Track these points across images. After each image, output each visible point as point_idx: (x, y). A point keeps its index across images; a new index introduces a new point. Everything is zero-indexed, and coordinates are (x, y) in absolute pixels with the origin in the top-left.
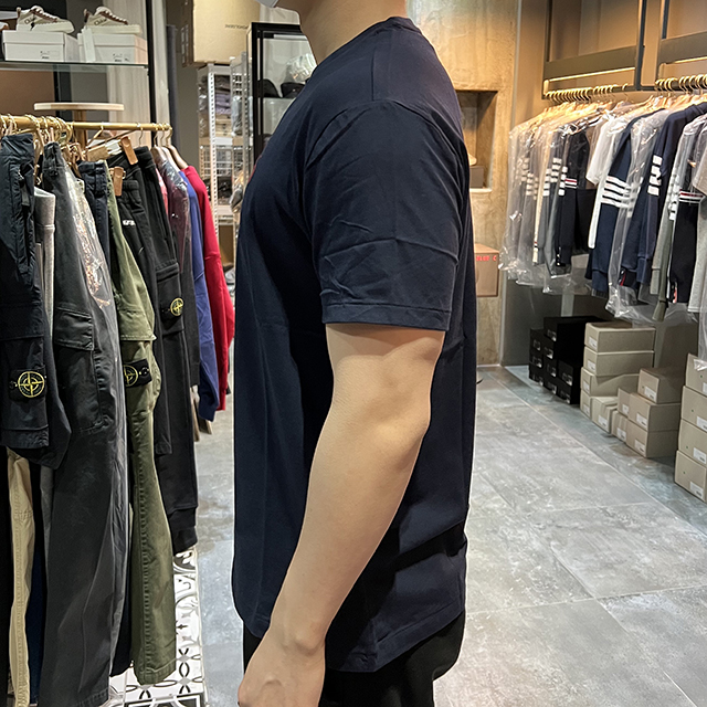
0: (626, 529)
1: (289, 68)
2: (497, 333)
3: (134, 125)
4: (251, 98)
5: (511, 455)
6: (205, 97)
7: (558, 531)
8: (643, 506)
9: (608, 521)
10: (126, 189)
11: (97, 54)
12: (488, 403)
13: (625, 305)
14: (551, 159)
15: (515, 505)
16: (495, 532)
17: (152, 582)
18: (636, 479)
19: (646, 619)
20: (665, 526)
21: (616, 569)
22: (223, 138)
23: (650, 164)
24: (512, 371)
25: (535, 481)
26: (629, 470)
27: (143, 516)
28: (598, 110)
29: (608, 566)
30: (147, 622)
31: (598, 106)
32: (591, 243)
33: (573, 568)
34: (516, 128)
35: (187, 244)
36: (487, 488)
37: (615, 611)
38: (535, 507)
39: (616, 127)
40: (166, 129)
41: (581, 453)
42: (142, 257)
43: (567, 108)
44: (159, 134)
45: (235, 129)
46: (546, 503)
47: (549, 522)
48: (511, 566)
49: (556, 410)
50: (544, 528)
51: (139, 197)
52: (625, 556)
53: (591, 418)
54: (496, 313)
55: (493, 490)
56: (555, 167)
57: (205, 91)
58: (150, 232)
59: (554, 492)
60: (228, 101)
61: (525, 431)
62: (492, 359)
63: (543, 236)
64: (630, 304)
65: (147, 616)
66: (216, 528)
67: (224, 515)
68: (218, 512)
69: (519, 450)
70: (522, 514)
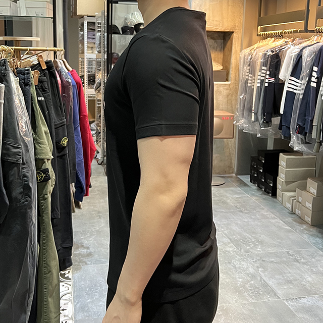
0: (299, 263)
1: (126, 19)
2: (233, 158)
3: (45, 48)
4: (106, 34)
5: (239, 223)
6: (82, 33)
7: (263, 263)
8: (308, 251)
9: (290, 258)
10: (40, 81)
11: (27, 12)
12: (228, 195)
13: (299, 144)
14: (261, 67)
15: (241, 249)
16: (230, 263)
17: (48, 284)
18: (305, 236)
19: (308, 310)
20: (320, 261)
21: (293, 284)
22: (91, 54)
23: (312, 71)
24: (241, 178)
25: (251, 235)
26: (302, 232)
27: (44, 249)
28: (286, 42)
29: (289, 282)
30: (45, 305)
31: (286, 40)
32: (282, 112)
33: (270, 283)
34: (243, 51)
35: (71, 109)
36: (226, 240)
37: (292, 306)
38: (251, 250)
39: (294, 51)
40: (61, 51)
41: (277, 222)
42: (47, 116)
43: (269, 41)
44: (58, 53)
45: (97, 50)
46: (257, 248)
47: (258, 258)
48: (237, 281)
49: (264, 199)
50: (256, 261)
51: (47, 85)
52: (298, 277)
53: (282, 204)
54: (233, 147)
55: (229, 241)
56: (263, 71)
57: (82, 30)
58: (52, 103)
59: (262, 243)
60: (94, 35)
61: (247, 210)
62: (231, 171)
63: (257, 107)
64: (302, 144)
65: (45, 301)
66: (83, 259)
67: (87, 252)
68: (84, 251)
69: (244, 220)
70: (244, 253)
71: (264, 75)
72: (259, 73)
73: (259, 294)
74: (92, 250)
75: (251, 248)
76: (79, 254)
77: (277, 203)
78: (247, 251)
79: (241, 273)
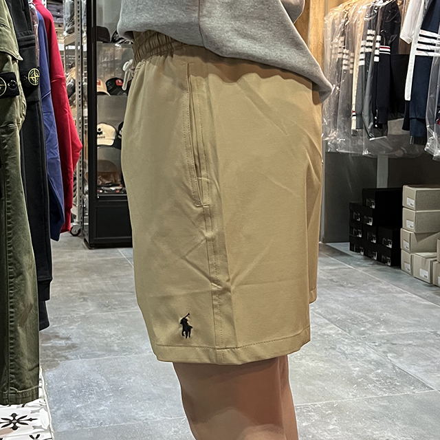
7: (393, 346)
15: (350, 330)
16: (334, 349)
24: (334, 246)
25: (366, 315)
32: (408, 96)
33: (411, 371)
38: (369, 332)
41: (406, 297)
46: (379, 329)
47: (384, 341)
48: (351, 371)
49: (380, 270)
50: (380, 345)
53: (412, 274)
55: (327, 322)
56: (369, 38)
61: (351, 284)
66: (60, 352)
67: (66, 344)
68: (60, 342)
69: (347, 295)
70: (357, 336)
71: (371, 44)
72: (363, 43)
73: (395, 385)
74: (75, 341)
75: (368, 329)
76: (51, 347)
77: (400, 273)
78: (362, 333)
79: (357, 360)
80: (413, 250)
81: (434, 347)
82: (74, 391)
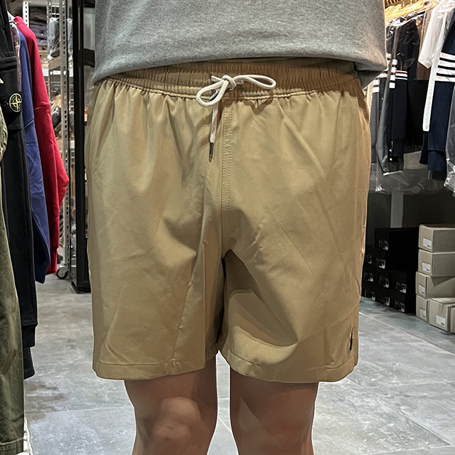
7: (406, 399)
15: (360, 381)
16: (342, 401)
32: (426, 127)
38: (380, 383)
46: (391, 380)
47: (397, 393)
48: (361, 424)
50: (392, 397)
53: (427, 322)
63: (373, 134)
66: (46, 403)
67: (53, 394)
68: (45, 392)
70: (367, 387)
73: (409, 439)
74: (62, 391)
75: (379, 380)
76: (37, 397)
77: (415, 320)
78: (373, 384)
79: (367, 413)
80: (429, 296)
81: (451, 399)
82: (62, 444)
